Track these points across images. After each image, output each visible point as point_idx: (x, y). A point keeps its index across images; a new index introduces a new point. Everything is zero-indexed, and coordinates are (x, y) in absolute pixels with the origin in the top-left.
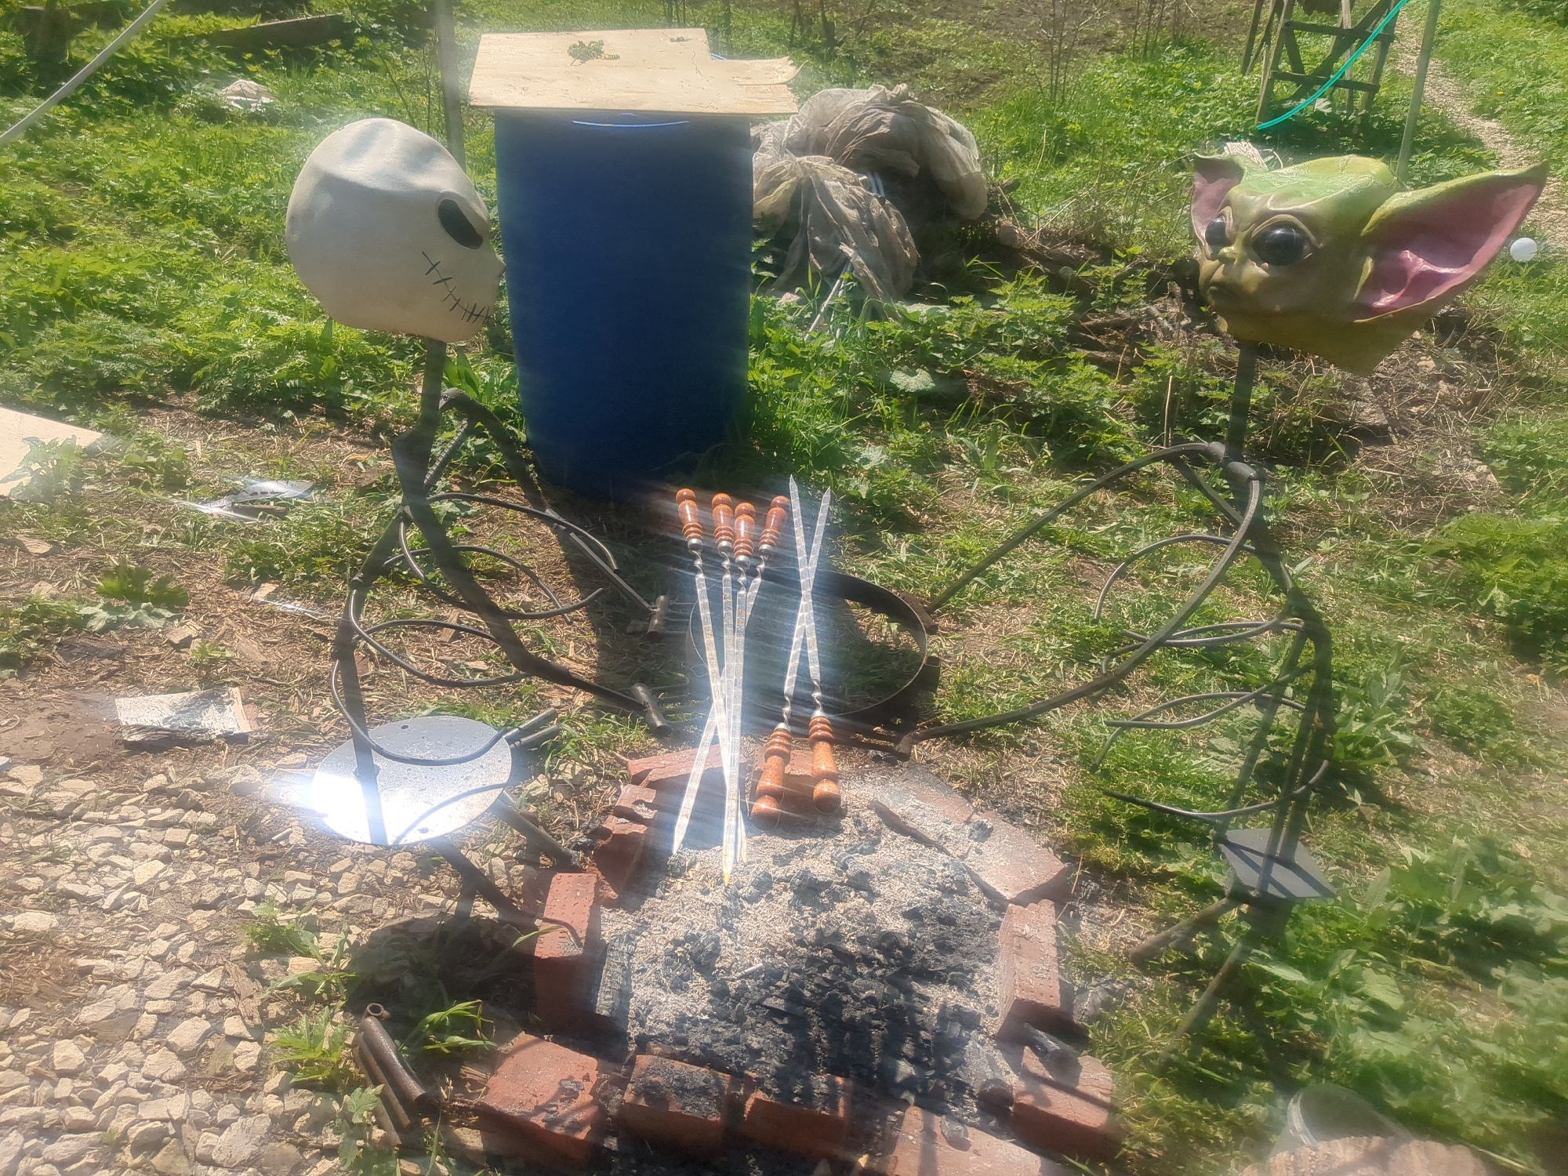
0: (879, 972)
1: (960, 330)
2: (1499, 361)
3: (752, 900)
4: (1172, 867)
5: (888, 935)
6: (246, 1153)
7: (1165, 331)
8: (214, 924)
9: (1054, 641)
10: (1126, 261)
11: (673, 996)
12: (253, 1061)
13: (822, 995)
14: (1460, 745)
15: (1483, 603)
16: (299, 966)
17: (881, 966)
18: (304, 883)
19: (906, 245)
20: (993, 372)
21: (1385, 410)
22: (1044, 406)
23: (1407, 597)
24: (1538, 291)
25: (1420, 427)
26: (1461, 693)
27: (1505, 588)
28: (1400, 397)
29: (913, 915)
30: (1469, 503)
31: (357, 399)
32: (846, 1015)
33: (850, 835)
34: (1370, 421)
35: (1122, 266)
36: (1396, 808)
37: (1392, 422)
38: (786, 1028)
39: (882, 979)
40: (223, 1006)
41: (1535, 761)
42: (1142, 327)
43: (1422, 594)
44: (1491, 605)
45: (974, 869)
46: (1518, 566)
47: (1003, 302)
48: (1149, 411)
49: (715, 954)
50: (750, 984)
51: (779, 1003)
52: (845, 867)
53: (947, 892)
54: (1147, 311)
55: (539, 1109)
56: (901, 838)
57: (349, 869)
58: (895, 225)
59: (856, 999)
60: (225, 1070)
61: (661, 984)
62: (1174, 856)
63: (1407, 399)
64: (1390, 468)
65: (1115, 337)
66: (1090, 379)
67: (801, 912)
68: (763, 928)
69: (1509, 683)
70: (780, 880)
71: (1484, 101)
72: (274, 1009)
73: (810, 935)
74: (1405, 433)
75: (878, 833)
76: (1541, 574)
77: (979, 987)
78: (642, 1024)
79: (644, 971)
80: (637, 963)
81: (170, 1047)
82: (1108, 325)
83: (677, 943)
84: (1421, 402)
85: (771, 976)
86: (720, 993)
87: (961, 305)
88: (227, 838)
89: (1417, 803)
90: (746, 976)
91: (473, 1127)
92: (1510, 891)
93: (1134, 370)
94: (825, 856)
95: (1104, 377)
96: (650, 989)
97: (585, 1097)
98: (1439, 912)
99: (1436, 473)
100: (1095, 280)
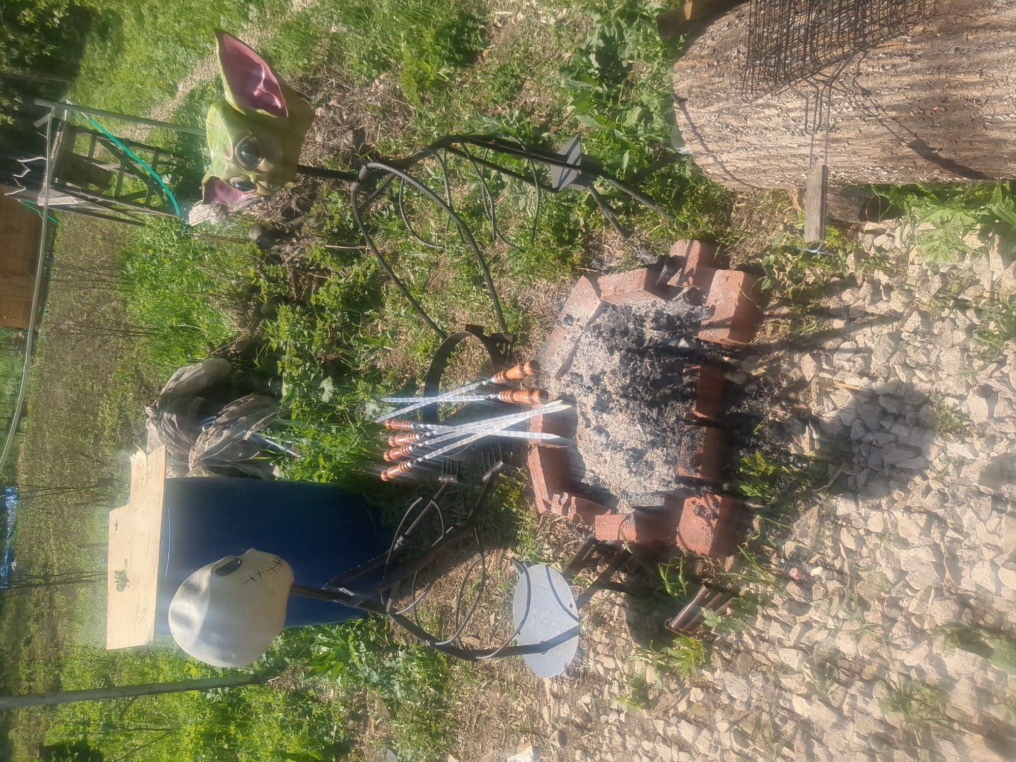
0: (639, 363)
1: (298, 367)
2: (318, 76)
3: (608, 435)
4: (582, 223)
5: (621, 361)
6: (743, 681)
7: (300, 252)
8: (632, 733)
9: (472, 296)
10: (259, 277)
11: (656, 469)
12: (699, 690)
13: (651, 391)
14: (520, 88)
15: (448, 79)
16: (651, 676)
17: (636, 363)
18: (610, 688)
19: (246, 400)
20: (323, 346)
21: (345, 132)
22: (343, 316)
23: (445, 117)
24: (280, 59)
25: (354, 114)
26: (493, 88)
27: (439, 68)
28: (338, 125)
29: (611, 350)
30: (395, 88)
31: (337, 732)
32: (659, 377)
33: (574, 388)
34: (351, 139)
35: (261, 280)
36: (550, 116)
37: (351, 128)
38: (666, 406)
39: (642, 362)
40: (673, 715)
41: (526, 51)
42: (298, 265)
43: (444, 109)
44: (448, 75)
45: (587, 321)
46: (427, 62)
47: (282, 343)
48: (346, 258)
49: (634, 450)
50: (648, 429)
51: (655, 411)
52: (589, 388)
53: (600, 334)
54: (288, 263)
55: (710, 525)
56: (575, 362)
57: (602, 664)
58: (233, 408)
59: (652, 372)
60: (705, 705)
61: (650, 476)
62: (577, 223)
63: (339, 121)
64: (377, 128)
65: (303, 281)
66: (327, 290)
67: (612, 408)
68: (621, 427)
69: (487, 66)
70: (597, 422)
71: (167, 91)
72: (673, 686)
73: (623, 401)
74: (358, 121)
75: (572, 374)
76: (431, 51)
77: (643, 312)
78: (670, 482)
79: (645, 487)
80: (641, 491)
81: (695, 739)
82: (296, 285)
83: (631, 472)
84: (341, 113)
85: (644, 419)
86: (653, 444)
87: (283, 368)
88: (589, 740)
89: (547, 106)
90: (645, 433)
91: (724, 562)
92: (584, 59)
93: (322, 267)
94: (585, 400)
95: (326, 284)
96: (654, 481)
97: (702, 502)
98: (597, 92)
99: (379, 105)
100: (269, 294)
